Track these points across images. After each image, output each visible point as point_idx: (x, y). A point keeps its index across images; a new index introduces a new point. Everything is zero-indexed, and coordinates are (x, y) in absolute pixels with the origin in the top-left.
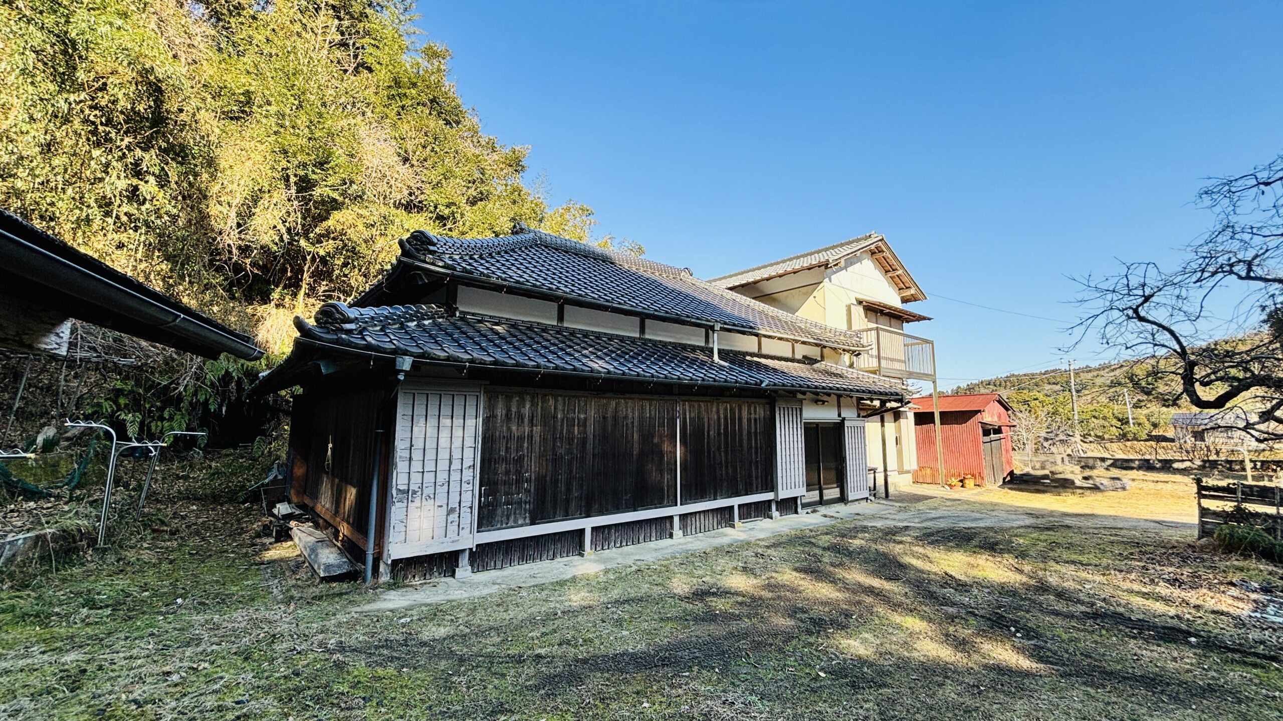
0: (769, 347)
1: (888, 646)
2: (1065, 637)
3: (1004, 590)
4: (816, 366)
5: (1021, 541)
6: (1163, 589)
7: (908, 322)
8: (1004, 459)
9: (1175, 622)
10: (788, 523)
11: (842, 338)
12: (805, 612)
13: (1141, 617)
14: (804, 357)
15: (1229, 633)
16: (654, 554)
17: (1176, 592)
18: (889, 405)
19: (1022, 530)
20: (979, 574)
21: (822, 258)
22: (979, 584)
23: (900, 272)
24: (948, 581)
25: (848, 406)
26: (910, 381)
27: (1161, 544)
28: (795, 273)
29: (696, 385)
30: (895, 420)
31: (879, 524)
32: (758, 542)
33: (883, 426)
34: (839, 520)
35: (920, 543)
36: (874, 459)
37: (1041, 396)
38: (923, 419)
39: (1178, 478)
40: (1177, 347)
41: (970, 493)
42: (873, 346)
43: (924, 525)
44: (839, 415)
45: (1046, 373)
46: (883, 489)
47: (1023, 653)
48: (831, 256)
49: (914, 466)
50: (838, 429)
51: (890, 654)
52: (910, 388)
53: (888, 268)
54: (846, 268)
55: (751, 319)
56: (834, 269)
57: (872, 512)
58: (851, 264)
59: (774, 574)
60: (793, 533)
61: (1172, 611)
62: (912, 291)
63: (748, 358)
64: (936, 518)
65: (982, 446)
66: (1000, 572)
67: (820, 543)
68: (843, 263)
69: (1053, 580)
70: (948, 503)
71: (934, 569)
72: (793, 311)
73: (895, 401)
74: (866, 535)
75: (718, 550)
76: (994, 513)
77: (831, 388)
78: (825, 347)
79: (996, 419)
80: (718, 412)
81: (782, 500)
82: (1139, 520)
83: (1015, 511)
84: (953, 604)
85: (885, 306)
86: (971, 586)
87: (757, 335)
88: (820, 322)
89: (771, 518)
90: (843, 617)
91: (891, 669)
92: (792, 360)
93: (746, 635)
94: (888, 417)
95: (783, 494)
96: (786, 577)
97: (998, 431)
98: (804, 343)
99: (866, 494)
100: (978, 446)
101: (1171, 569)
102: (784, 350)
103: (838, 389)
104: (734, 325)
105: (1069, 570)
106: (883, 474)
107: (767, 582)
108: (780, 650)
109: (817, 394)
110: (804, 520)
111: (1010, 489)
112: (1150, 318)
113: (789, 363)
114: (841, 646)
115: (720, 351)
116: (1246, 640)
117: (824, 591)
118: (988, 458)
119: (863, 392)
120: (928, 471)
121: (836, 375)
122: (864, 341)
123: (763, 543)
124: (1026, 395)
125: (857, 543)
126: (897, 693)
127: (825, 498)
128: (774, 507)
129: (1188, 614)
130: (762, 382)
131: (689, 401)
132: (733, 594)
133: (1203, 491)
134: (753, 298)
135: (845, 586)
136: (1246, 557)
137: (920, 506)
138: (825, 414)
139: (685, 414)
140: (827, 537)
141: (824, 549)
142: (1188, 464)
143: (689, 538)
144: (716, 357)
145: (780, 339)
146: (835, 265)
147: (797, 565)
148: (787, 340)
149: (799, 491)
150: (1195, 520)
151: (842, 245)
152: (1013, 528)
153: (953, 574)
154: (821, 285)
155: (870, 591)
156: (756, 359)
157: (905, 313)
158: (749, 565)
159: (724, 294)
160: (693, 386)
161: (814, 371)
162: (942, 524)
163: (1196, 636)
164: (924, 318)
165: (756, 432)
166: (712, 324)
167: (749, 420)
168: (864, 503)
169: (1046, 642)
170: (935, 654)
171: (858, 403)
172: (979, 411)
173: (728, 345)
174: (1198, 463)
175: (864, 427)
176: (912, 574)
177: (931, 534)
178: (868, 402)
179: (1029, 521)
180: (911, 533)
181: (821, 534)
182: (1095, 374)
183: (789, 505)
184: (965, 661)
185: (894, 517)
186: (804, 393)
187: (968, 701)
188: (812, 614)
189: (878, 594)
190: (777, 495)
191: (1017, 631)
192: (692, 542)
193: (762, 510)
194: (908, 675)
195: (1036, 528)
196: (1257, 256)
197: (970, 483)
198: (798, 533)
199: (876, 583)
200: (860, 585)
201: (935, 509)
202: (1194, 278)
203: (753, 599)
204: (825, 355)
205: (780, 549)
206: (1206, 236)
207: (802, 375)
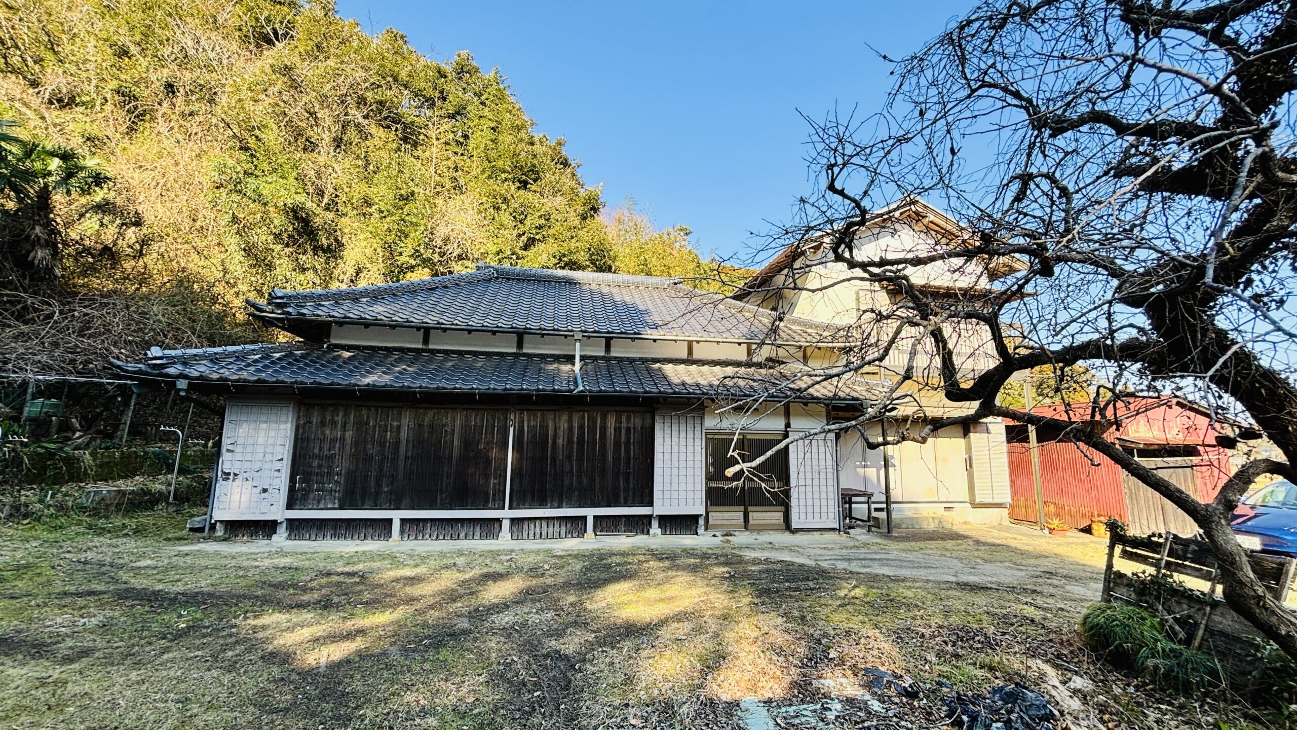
0: (706, 351)
10: (674, 541)
14: (768, 360)
25: (807, 415)
30: (963, 438)
34: (721, 546)
44: (788, 425)
70: (963, 547)
74: (697, 561)
80: (570, 421)
81: (664, 517)
89: (651, 534)
94: (950, 432)
95: (663, 510)
99: (832, 523)
110: (709, 541)
125: (649, 565)
127: (752, 522)
128: (655, 524)
131: (528, 410)
138: (757, 425)
139: (523, 422)
143: (525, 542)
149: (694, 509)
165: (627, 442)
166: (571, 334)
167: (618, 430)
168: (830, 534)
171: (828, 411)
190: (655, 510)
195: (964, 585)
197: (1099, 528)
201: (913, 550)
204: (810, 355)
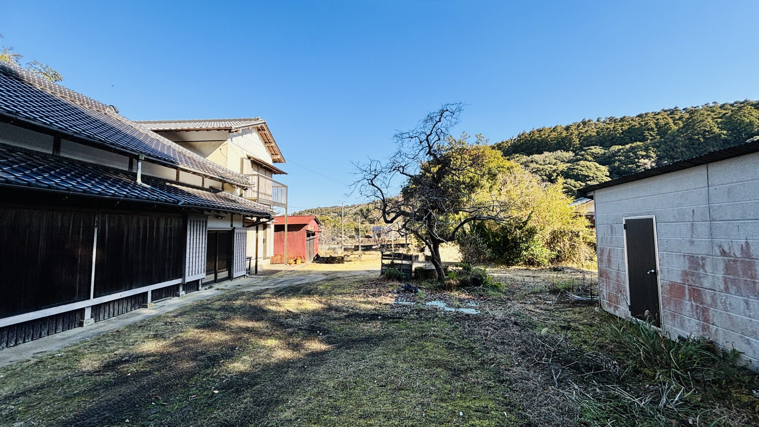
0: (184, 178)
1: (257, 360)
2: (338, 329)
3: (315, 313)
4: (219, 194)
5: (321, 287)
6: (371, 299)
7: (275, 174)
8: (315, 248)
9: (374, 311)
10: (191, 297)
11: (237, 178)
12: (204, 354)
13: (364, 312)
14: (211, 187)
15: (388, 311)
16: (60, 344)
17: (374, 299)
18: (261, 220)
19: (321, 282)
20: (303, 307)
21: (228, 125)
22: (303, 313)
23: (273, 144)
24: (290, 314)
25: (238, 220)
26: (274, 207)
27: (370, 280)
28: (208, 130)
29: (119, 200)
30: (264, 230)
31: (251, 290)
32: (167, 314)
33: (257, 232)
34: (227, 291)
35: (275, 297)
36: (250, 252)
37: (329, 218)
38: (279, 228)
39: (374, 252)
40: (382, 198)
41: (299, 267)
42: (255, 185)
43: (276, 286)
44: (232, 226)
45: (332, 207)
46: (254, 269)
47: (323, 342)
48: (234, 126)
49: (272, 255)
50: (229, 235)
51: (259, 364)
52: (274, 211)
53: (266, 141)
54: (242, 135)
55: (172, 156)
56: (235, 133)
57: (247, 283)
58: (246, 133)
59: (180, 334)
60: (195, 303)
61: (373, 307)
62: (279, 157)
63: (168, 184)
64: (282, 282)
65: (306, 242)
66: (313, 304)
67: (214, 307)
68: (240, 131)
69: (334, 304)
70: (288, 273)
71: (282, 309)
72: (205, 156)
73: (266, 218)
74: (244, 297)
75: (132, 327)
76: (310, 276)
77: (228, 209)
78: (225, 182)
79: (313, 228)
80: (138, 223)
81: (188, 283)
82: (362, 271)
83: (318, 273)
84: (292, 326)
85: (263, 163)
86: (300, 315)
87: (176, 168)
88: (223, 165)
89: (179, 296)
90: (230, 350)
91: (260, 373)
92: (202, 189)
93: (154, 384)
94: (260, 227)
95: (189, 279)
96: (189, 334)
97: (313, 234)
98: (211, 178)
99: (244, 273)
100: (304, 243)
101: (373, 290)
102: (197, 181)
103: (233, 209)
104: (158, 158)
105: (340, 298)
106: (255, 260)
107: (174, 341)
108: (185, 386)
109: (218, 212)
110: (204, 293)
111: (317, 263)
112: (375, 185)
113: (200, 191)
114: (228, 369)
115: (143, 177)
116: (393, 313)
117: (218, 337)
118: (308, 248)
119: (248, 211)
120: (279, 257)
121: (232, 201)
122: (250, 182)
123: (172, 314)
124: (324, 217)
125: (238, 302)
126: (263, 386)
127: (218, 278)
128: (181, 289)
129: (377, 306)
130: (179, 201)
131: (109, 213)
132: (144, 357)
133: (384, 257)
134: (174, 142)
135: (231, 331)
136: (393, 281)
137: (274, 276)
138: (223, 225)
139: (104, 223)
140: (219, 303)
141: (217, 310)
142: (376, 246)
143: (100, 323)
144: (139, 181)
145: (194, 173)
146: (236, 131)
147: (198, 324)
148: (199, 174)
149: (201, 275)
150: (380, 269)
151: (240, 120)
152: (318, 281)
153: (291, 310)
154: (226, 142)
155: (247, 330)
156: (174, 185)
157: (274, 168)
158: (159, 333)
159: (149, 134)
160: (115, 201)
161: (217, 197)
162: (286, 285)
163: (381, 315)
164: (284, 173)
165: (170, 238)
166: (137, 154)
167: (166, 229)
168: (242, 278)
169: (331, 334)
170: (283, 356)
171: (244, 219)
172: (306, 224)
173: (151, 173)
174: (379, 246)
175: (246, 233)
176: (270, 315)
177: (280, 291)
178: (250, 218)
179: (324, 277)
180: (270, 292)
181: (215, 301)
182: (350, 209)
183: (193, 286)
184: (298, 355)
185: (259, 284)
186: (210, 211)
187: (299, 376)
188: (209, 354)
189: (251, 331)
190: (184, 280)
191: (320, 332)
192: (104, 326)
193: (172, 291)
194: (269, 373)
195: (326, 280)
196: (405, 165)
197: (299, 261)
198: (199, 303)
199: (250, 324)
200: (240, 328)
201: (282, 277)
202: (388, 171)
203: (162, 355)
204: (225, 187)
205: (185, 316)
206: (393, 155)
207: (209, 199)
